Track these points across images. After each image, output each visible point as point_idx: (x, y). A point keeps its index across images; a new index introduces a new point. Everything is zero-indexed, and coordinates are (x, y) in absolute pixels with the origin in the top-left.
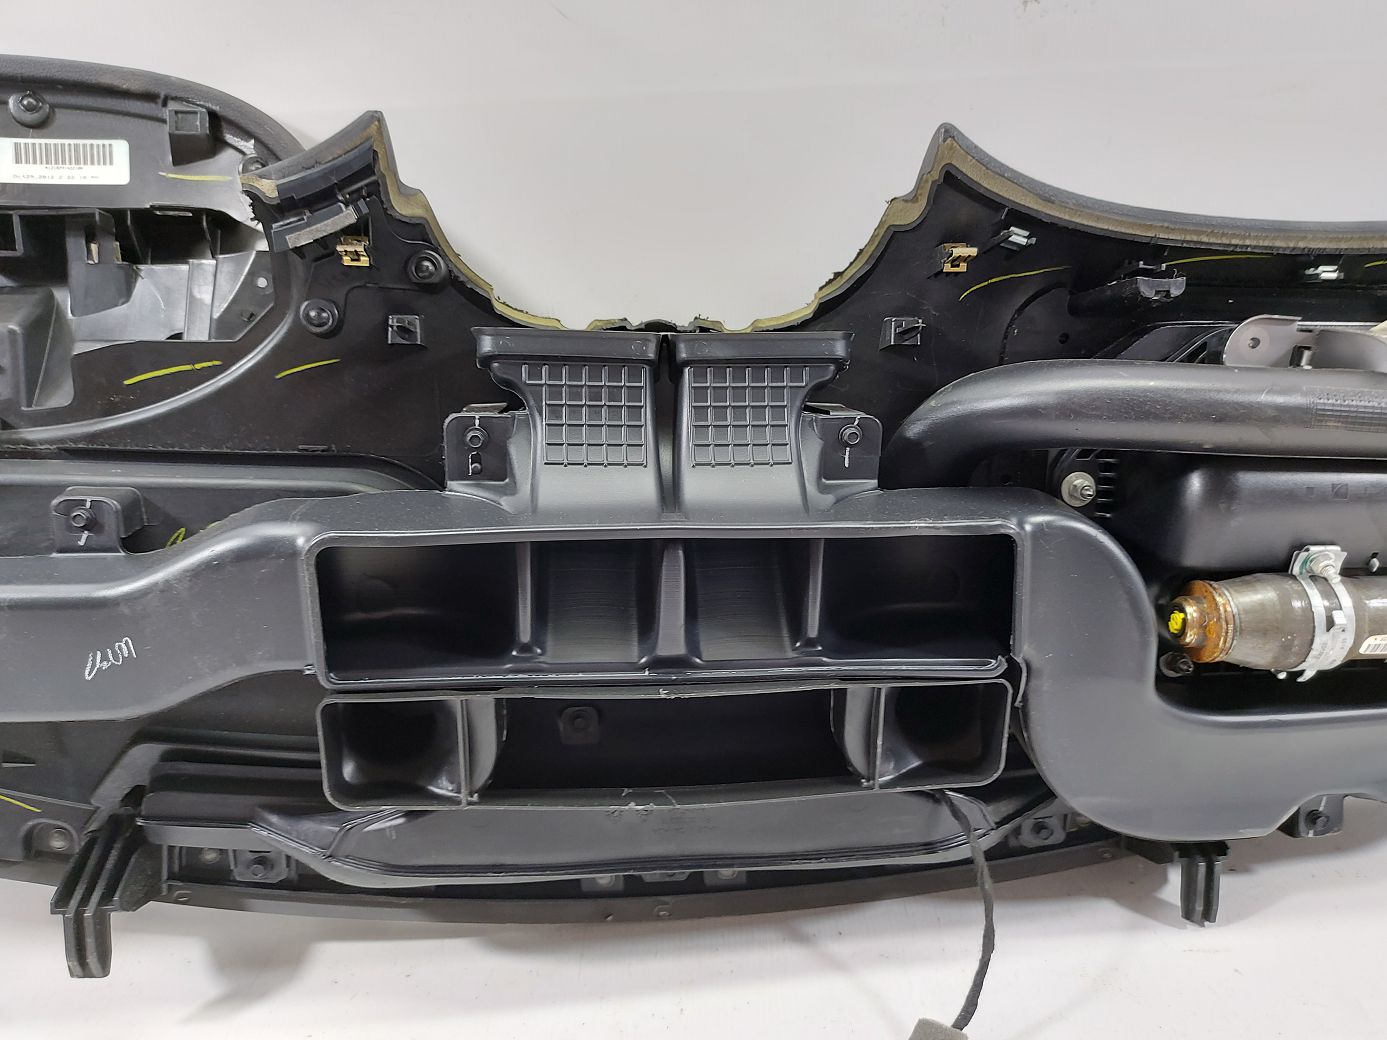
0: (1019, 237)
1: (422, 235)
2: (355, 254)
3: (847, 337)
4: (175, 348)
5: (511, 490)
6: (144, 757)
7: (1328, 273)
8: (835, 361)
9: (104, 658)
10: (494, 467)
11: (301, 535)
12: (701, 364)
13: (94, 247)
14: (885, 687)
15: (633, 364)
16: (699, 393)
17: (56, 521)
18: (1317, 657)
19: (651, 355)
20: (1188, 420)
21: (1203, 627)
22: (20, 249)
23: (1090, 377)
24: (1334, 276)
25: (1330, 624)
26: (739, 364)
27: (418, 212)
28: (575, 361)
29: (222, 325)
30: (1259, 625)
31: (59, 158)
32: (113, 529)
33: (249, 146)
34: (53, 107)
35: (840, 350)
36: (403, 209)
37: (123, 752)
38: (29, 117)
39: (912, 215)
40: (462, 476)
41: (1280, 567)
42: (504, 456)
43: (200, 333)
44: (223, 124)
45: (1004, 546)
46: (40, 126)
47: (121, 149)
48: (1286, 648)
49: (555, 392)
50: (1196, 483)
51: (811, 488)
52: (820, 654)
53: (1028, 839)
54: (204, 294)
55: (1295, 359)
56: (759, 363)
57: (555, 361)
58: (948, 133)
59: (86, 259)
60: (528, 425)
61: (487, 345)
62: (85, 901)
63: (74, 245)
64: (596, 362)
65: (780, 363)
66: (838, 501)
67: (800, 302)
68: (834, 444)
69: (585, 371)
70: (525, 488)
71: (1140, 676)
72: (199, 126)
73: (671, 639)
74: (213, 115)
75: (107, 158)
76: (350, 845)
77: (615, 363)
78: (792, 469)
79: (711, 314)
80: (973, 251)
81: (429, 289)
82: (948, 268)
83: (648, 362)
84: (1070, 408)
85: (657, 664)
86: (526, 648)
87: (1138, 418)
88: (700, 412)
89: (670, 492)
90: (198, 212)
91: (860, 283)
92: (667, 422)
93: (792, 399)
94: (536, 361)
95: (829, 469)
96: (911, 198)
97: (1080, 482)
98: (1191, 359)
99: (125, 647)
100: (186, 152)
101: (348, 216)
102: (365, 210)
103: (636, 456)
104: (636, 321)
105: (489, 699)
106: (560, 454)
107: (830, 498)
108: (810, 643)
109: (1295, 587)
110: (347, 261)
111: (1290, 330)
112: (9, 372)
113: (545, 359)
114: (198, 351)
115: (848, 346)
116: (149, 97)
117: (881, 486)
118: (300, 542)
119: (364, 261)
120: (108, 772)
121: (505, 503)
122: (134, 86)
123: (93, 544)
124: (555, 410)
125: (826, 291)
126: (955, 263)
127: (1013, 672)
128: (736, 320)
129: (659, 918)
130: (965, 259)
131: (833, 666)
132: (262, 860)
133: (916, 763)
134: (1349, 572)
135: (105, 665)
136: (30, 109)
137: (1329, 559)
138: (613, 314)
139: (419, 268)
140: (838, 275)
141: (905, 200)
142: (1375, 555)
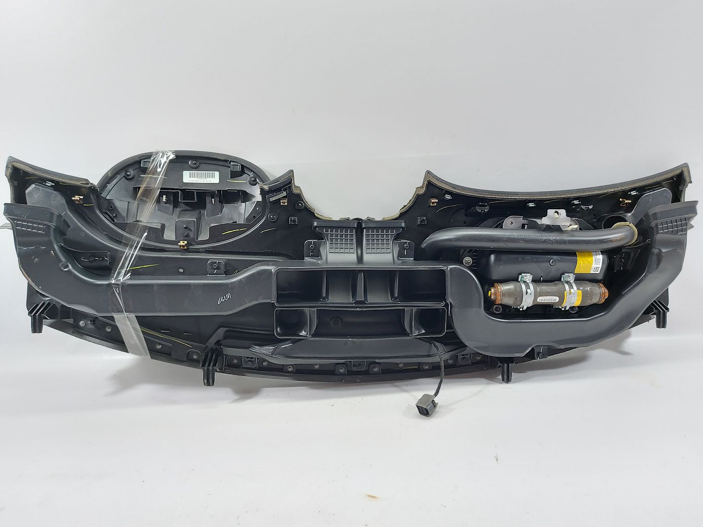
0: (448, 197)
1: (299, 197)
2: (285, 202)
3: (405, 222)
4: (235, 225)
5: (321, 259)
6: (221, 331)
7: (531, 205)
8: (402, 228)
9: (223, 298)
10: (317, 254)
11: (273, 268)
12: (368, 228)
13: (213, 200)
14: (415, 309)
15: (351, 229)
16: (368, 236)
17: (209, 267)
18: (525, 302)
19: (356, 226)
20: (485, 241)
21: (495, 294)
22: (196, 199)
23: (466, 231)
24: (533, 206)
25: (527, 293)
26: (377, 228)
27: (299, 192)
28: (337, 228)
29: (248, 219)
30: (509, 294)
31: (201, 177)
32: (223, 269)
33: (251, 174)
34: (200, 163)
35: (403, 225)
36: (295, 191)
37: (216, 330)
38: (194, 166)
39: (422, 191)
40: (308, 256)
41: (516, 280)
42: (319, 251)
43: (241, 221)
44: (245, 168)
45: (443, 272)
46: (196, 168)
47: (217, 174)
48: (516, 299)
49: (332, 235)
50: (492, 257)
51: (396, 259)
52: (398, 301)
53: (460, 362)
54: (242, 211)
55: (523, 226)
56: (383, 228)
57: (332, 228)
58: (428, 172)
59: (211, 202)
60: (325, 243)
61: (315, 224)
62: (209, 365)
63: (208, 199)
64: (342, 228)
65: (387, 228)
66: (403, 262)
67: (395, 213)
68: (402, 249)
69: (344, 230)
70: (324, 258)
71: (480, 307)
72: (239, 168)
73: (360, 297)
74: (242, 165)
75: (213, 176)
76: (277, 351)
77: (347, 228)
78: (391, 254)
79: (371, 216)
80: (437, 201)
81: (300, 210)
82: (431, 205)
83: (355, 228)
84: (458, 239)
85: (357, 302)
86: (324, 298)
87: (474, 241)
88: (368, 240)
89: (360, 259)
90: (239, 191)
91: (410, 208)
92: (359, 244)
93: (391, 237)
94: (327, 228)
95: (401, 255)
96: (422, 187)
97: (468, 260)
98: (496, 227)
99: (228, 296)
100: (235, 175)
101: (285, 194)
102: (288, 192)
103: (352, 251)
104: (351, 218)
105: (315, 309)
106: (332, 250)
107: (401, 261)
108: (396, 298)
109: (519, 284)
110: (282, 204)
111: (520, 220)
112: (193, 231)
113: (329, 227)
114: (241, 226)
115: (405, 224)
116: (226, 161)
117: (414, 260)
118: (273, 270)
119: (286, 204)
120: (212, 335)
121: (319, 262)
122: (222, 158)
123: (218, 273)
124: (332, 240)
125: (402, 210)
126: (433, 203)
127: (446, 305)
128: (378, 218)
129: (357, 382)
130: (435, 202)
131: (400, 303)
132: (251, 359)
133: (424, 331)
134: (534, 281)
135: (223, 300)
136: (195, 164)
137: (528, 278)
138: (346, 217)
139: (298, 205)
140: (405, 206)
141: (420, 188)
142: (542, 276)
